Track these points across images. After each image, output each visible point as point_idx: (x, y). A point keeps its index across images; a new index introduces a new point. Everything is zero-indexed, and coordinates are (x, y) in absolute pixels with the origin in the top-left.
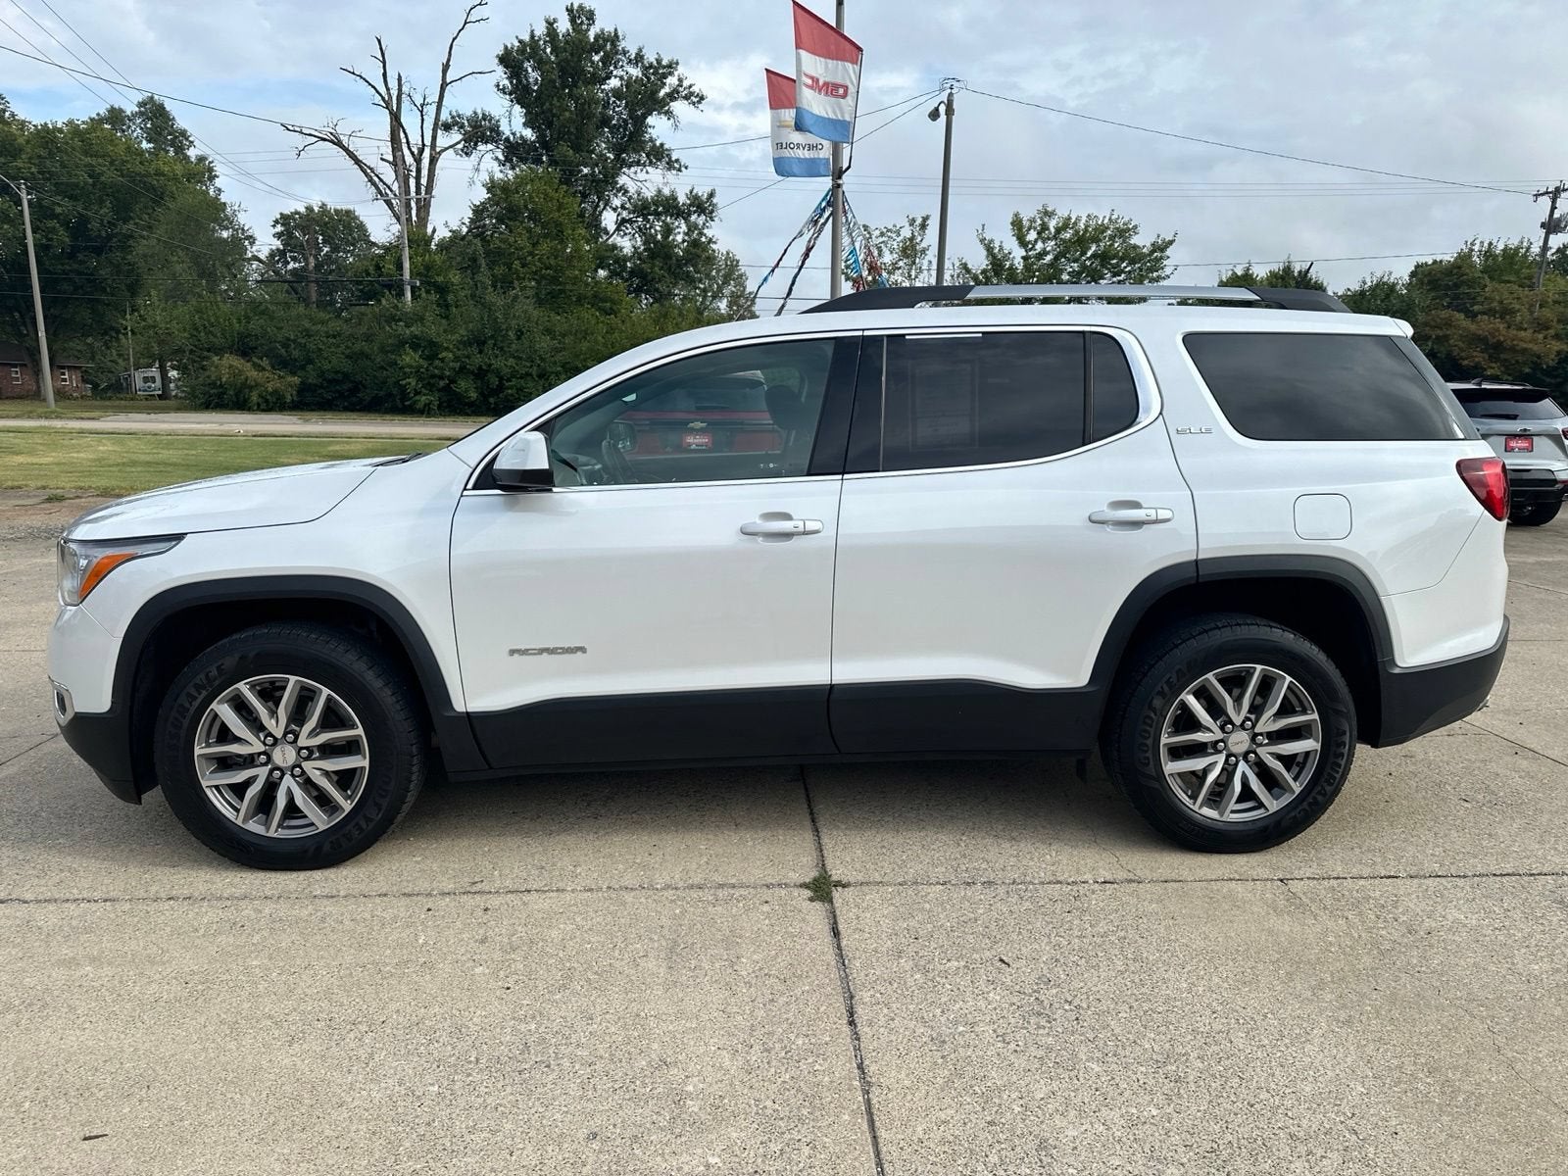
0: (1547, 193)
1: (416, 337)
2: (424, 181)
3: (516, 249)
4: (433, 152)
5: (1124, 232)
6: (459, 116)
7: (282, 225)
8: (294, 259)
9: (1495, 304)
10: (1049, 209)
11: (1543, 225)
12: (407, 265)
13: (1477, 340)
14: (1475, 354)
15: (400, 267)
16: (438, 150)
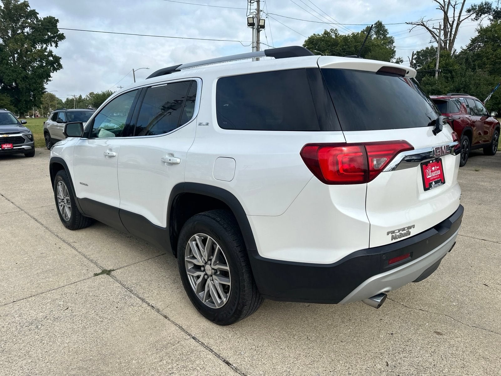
1: (434, 90)
2: (453, 33)
3: (486, 53)
4: (458, 22)
6: (475, 6)
7: (417, 55)
8: (419, 66)
12: (438, 64)
15: (435, 65)
16: (460, 21)
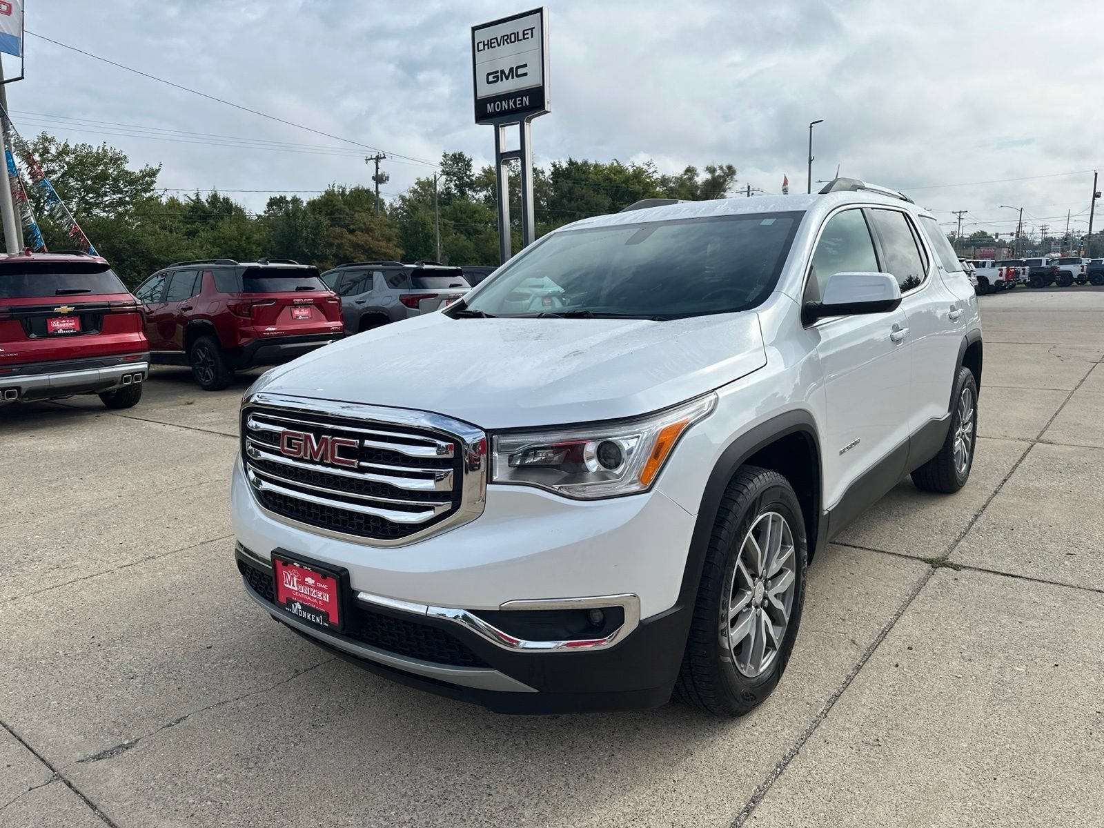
0: (372, 159)
5: (117, 160)
9: (361, 225)
10: (49, 137)
11: (373, 178)
13: (356, 246)
14: (359, 255)
